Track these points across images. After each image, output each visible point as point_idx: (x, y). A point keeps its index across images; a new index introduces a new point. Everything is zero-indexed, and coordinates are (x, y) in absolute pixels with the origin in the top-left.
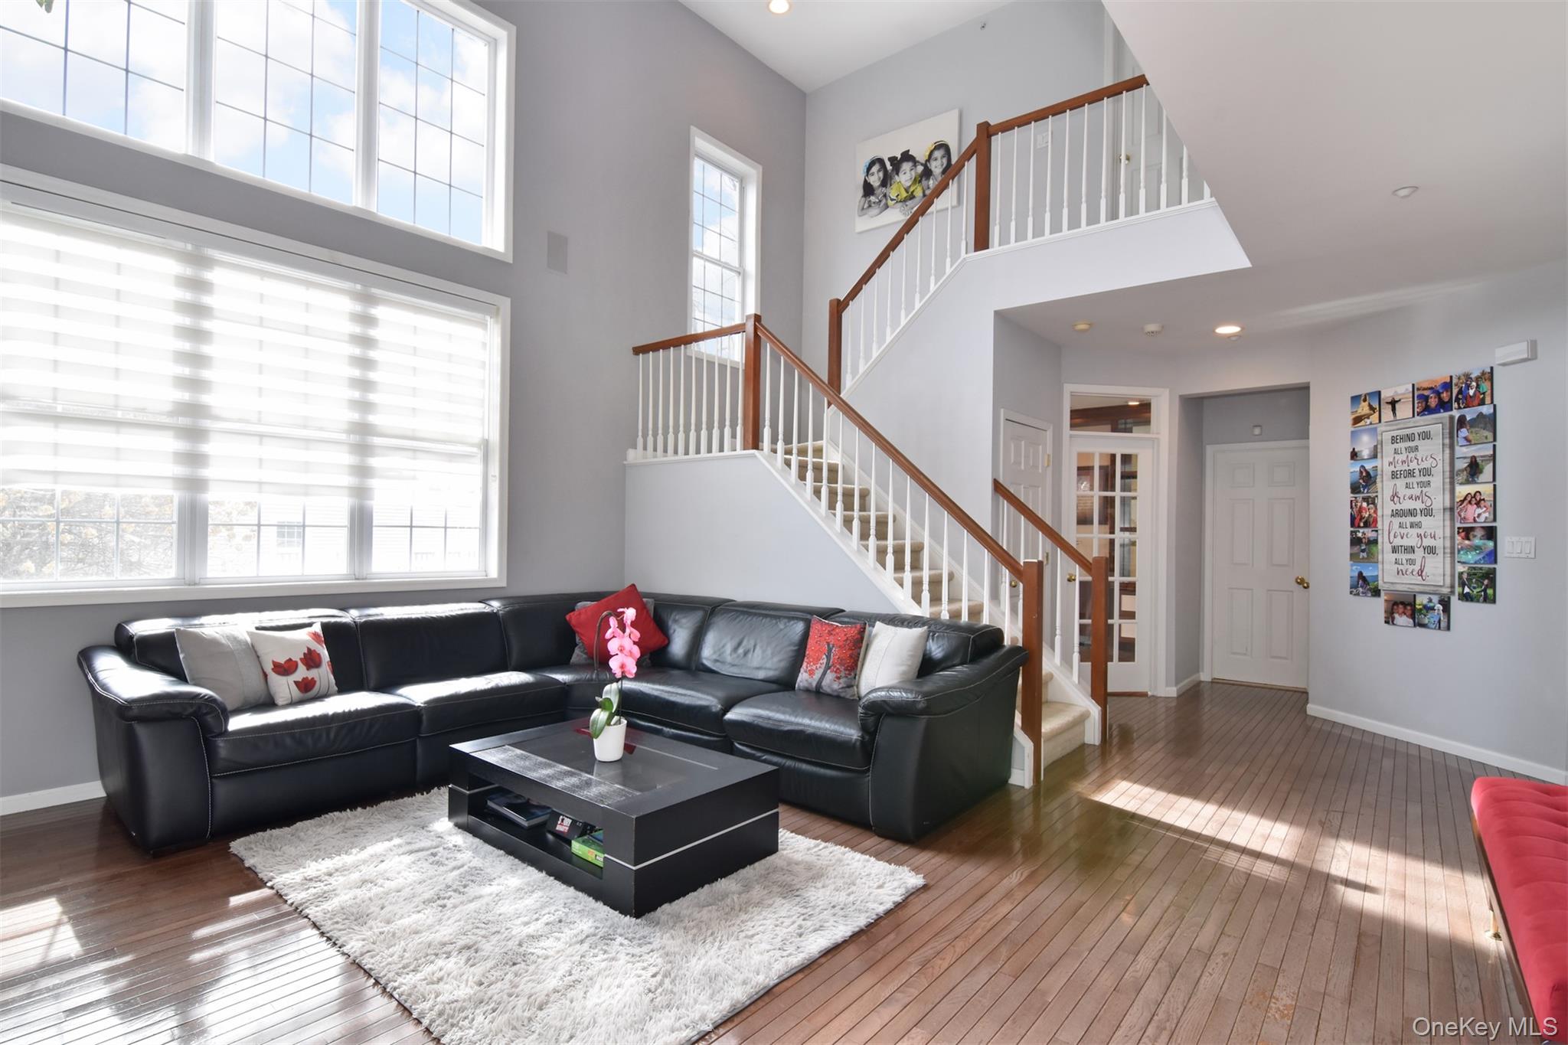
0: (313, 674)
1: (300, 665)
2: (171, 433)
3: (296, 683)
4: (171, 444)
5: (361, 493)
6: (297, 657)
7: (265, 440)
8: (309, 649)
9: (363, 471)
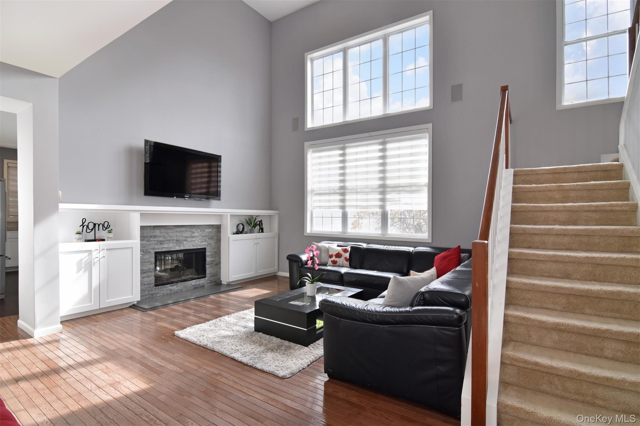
0: (337, 259)
1: (334, 256)
2: (338, 194)
3: (331, 261)
4: (338, 197)
5: (383, 207)
6: (334, 254)
7: (358, 193)
8: (339, 253)
9: (383, 200)
